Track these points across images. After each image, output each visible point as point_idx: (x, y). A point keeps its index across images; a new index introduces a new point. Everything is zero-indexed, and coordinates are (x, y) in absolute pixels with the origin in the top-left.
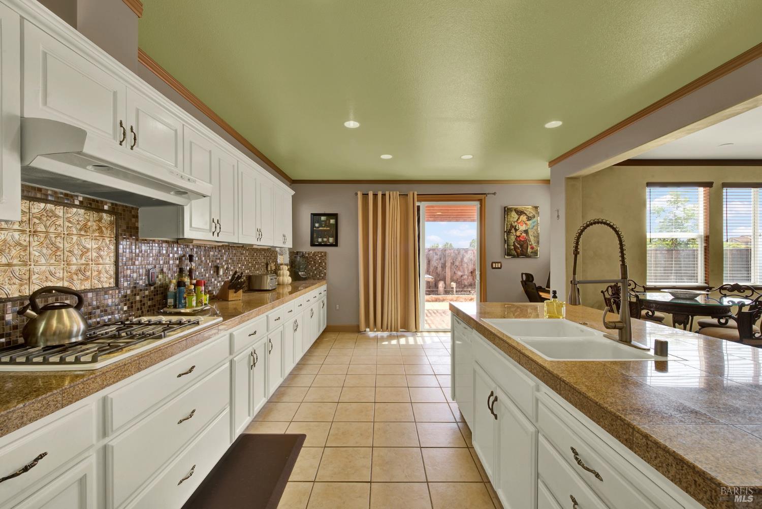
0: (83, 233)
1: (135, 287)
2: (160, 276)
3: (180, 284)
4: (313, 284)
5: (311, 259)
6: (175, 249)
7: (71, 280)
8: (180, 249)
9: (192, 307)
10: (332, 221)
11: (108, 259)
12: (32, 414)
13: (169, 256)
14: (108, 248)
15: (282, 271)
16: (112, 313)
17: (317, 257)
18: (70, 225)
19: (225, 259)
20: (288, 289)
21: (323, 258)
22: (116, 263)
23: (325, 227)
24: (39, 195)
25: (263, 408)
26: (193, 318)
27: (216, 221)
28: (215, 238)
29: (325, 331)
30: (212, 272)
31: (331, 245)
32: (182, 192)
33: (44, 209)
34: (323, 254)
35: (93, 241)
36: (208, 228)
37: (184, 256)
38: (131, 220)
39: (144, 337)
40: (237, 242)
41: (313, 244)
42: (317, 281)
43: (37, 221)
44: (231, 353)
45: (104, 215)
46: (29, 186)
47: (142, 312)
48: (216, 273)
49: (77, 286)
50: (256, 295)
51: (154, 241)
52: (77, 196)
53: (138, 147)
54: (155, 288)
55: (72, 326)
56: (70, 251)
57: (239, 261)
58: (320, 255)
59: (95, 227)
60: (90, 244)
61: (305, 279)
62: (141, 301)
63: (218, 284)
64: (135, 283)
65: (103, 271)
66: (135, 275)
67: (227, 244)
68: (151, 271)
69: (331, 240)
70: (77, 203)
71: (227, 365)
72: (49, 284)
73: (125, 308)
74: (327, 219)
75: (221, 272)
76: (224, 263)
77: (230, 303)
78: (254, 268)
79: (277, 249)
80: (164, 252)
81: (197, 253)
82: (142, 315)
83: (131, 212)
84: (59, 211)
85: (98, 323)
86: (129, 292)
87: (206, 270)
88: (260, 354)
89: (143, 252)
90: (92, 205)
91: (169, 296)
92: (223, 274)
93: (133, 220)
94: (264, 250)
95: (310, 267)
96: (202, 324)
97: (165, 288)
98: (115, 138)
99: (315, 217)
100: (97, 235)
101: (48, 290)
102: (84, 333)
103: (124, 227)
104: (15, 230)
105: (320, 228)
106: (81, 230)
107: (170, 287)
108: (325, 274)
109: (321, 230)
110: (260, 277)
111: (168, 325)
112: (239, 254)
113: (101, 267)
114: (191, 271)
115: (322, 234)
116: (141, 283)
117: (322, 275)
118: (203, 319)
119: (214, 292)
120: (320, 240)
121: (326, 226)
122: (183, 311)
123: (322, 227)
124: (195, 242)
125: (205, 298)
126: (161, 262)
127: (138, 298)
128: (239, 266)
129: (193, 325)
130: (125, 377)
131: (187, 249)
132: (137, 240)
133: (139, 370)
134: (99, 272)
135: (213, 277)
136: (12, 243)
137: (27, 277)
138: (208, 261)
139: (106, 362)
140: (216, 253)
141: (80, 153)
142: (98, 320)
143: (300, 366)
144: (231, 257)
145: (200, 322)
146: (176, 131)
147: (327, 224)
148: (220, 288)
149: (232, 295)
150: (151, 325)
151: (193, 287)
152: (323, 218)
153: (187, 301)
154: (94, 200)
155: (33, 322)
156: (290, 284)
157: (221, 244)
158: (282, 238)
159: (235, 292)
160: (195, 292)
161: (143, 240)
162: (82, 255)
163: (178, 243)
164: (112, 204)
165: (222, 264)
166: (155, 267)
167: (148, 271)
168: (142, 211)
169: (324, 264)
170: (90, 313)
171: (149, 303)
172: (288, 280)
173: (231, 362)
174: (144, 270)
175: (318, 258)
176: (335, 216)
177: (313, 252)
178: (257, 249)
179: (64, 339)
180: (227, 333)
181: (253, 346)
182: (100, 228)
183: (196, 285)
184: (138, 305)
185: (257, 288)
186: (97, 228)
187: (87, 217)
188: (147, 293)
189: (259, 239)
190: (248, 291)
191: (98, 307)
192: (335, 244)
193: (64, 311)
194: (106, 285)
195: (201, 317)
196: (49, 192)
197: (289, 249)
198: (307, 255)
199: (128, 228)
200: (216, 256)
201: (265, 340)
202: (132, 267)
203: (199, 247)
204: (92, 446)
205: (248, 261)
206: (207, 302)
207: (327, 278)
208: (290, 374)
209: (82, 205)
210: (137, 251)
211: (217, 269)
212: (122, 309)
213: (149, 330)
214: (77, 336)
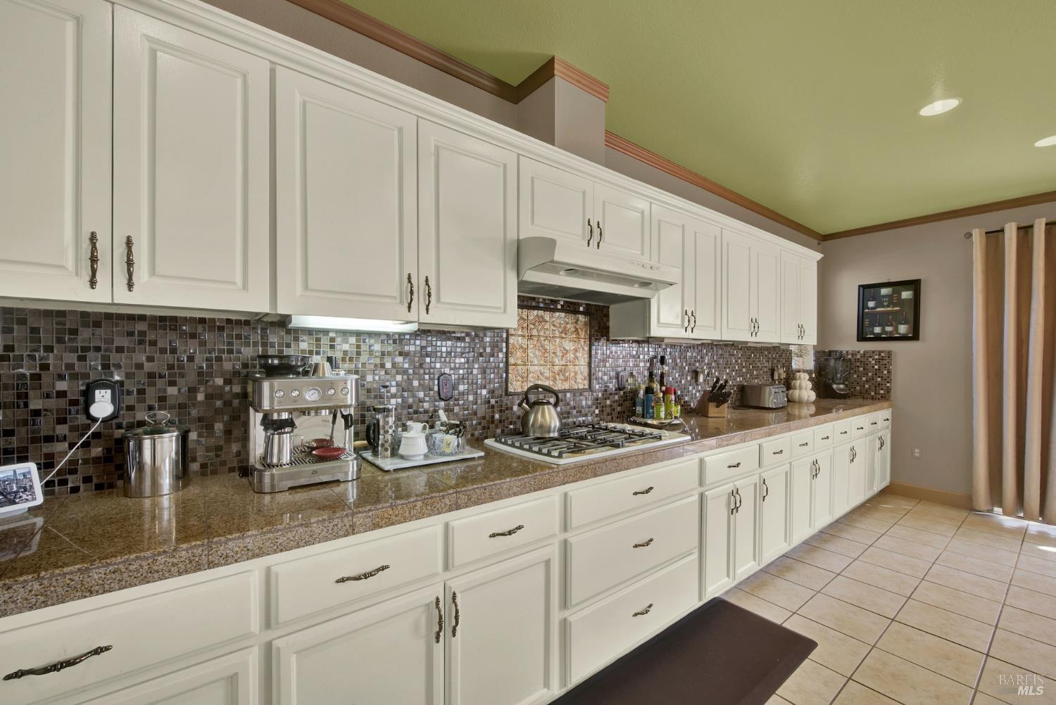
0: (563, 335)
1: (606, 391)
2: (630, 380)
3: (649, 390)
4: (861, 406)
5: (859, 364)
6: (646, 349)
7: (555, 380)
8: (651, 349)
9: (659, 418)
10: (906, 295)
11: (583, 360)
12: (515, 489)
13: (639, 357)
14: (583, 349)
15: (798, 382)
16: (586, 415)
17: (870, 359)
18: (555, 328)
19: (706, 361)
20: (808, 410)
21: (885, 362)
22: (590, 364)
23: (888, 306)
24: (534, 304)
25: (753, 575)
26: (656, 432)
27: (689, 314)
28: (689, 335)
29: (884, 493)
30: (689, 378)
31: (904, 338)
32: (645, 284)
33: (537, 316)
34: (883, 354)
35: (571, 343)
36: (680, 323)
37: (655, 357)
38: (602, 319)
39: (604, 443)
40: (720, 339)
41: (861, 337)
42: (870, 401)
43: (533, 327)
44: (701, 484)
45: (580, 316)
46: (527, 297)
47: (612, 418)
48: (694, 380)
49: (559, 386)
50: (752, 414)
51: (623, 340)
52: (559, 301)
53: (604, 241)
54: (624, 393)
55: (550, 422)
56: (554, 353)
57: (727, 365)
58: (876, 357)
59: (573, 329)
60: (569, 346)
61: (844, 397)
62: (611, 406)
63: (698, 394)
64: (606, 386)
65: (579, 372)
66: (606, 378)
67: (710, 342)
68: (621, 374)
69: (903, 329)
70: (559, 307)
71: (696, 498)
72: (540, 383)
73: (597, 412)
74: (894, 292)
75: (701, 379)
76: (705, 367)
77: (710, 419)
78: (751, 376)
79: (792, 348)
80: (635, 353)
81: (670, 353)
82: (612, 421)
83: (602, 311)
84: (547, 315)
85: (574, 423)
86: (600, 395)
87: (681, 376)
88: (747, 496)
89: (614, 354)
90: (571, 309)
91: (637, 404)
92: (704, 381)
93: (605, 319)
94: (767, 349)
95: (855, 376)
96: (665, 440)
97: (635, 392)
98: (584, 239)
99: (867, 291)
100: (575, 336)
101: (536, 387)
102: (560, 430)
103: (597, 328)
104: (519, 336)
105: (878, 309)
106: (562, 333)
107: (639, 393)
108: (888, 390)
109: (882, 313)
110: (759, 389)
111: (630, 434)
112: (727, 355)
113: (577, 367)
114: (662, 375)
115: (883, 320)
116: (611, 386)
117: (882, 392)
118: (667, 435)
119: (692, 405)
120: (877, 330)
121: (891, 304)
122: (650, 421)
123: (883, 306)
124: (666, 341)
125: (676, 410)
126: (631, 365)
127: (608, 402)
128: (728, 371)
129: (655, 440)
130: (582, 479)
131: (660, 350)
132: (608, 340)
133: (595, 475)
134: (576, 373)
135: (690, 385)
136: (518, 347)
137: (525, 375)
138: (684, 365)
139: (569, 460)
140: (694, 354)
141: (552, 261)
142: (575, 420)
143: (823, 535)
144: (715, 358)
145: (663, 438)
146: (642, 213)
147: (892, 300)
148: (699, 399)
149: (712, 410)
150: (614, 432)
151: (661, 395)
152: (884, 291)
153: (655, 411)
154: (571, 303)
155: (527, 414)
156: (814, 403)
157: (699, 342)
158: (796, 331)
159: (717, 407)
160: (664, 401)
161: (613, 340)
162: (562, 356)
163: (648, 342)
164: (587, 304)
165: (703, 368)
166: (625, 369)
167: (618, 374)
168: (613, 309)
169: (885, 372)
170: (568, 413)
171: (619, 409)
172: (809, 396)
173: (702, 496)
174: (614, 373)
175: (873, 362)
176: (915, 285)
177: (862, 352)
178: (756, 348)
179: (545, 432)
180: (696, 457)
181: (736, 483)
182: (576, 330)
183: (665, 393)
184: (608, 410)
185: (754, 404)
186: (574, 330)
187: (567, 320)
188: (616, 397)
189: (754, 334)
190: (741, 406)
191: (574, 408)
192: (915, 335)
193: (546, 406)
194: (581, 387)
195: (666, 432)
196: (541, 300)
197: (814, 346)
198: (850, 357)
199: (599, 328)
200: (695, 357)
201: (756, 479)
202: (603, 369)
203: (673, 346)
204: (554, 535)
205: (742, 364)
206: (678, 415)
207: (892, 398)
208: (803, 543)
209: (562, 310)
210: (608, 351)
211: (696, 374)
212: (594, 412)
213: (610, 437)
214: (554, 432)
